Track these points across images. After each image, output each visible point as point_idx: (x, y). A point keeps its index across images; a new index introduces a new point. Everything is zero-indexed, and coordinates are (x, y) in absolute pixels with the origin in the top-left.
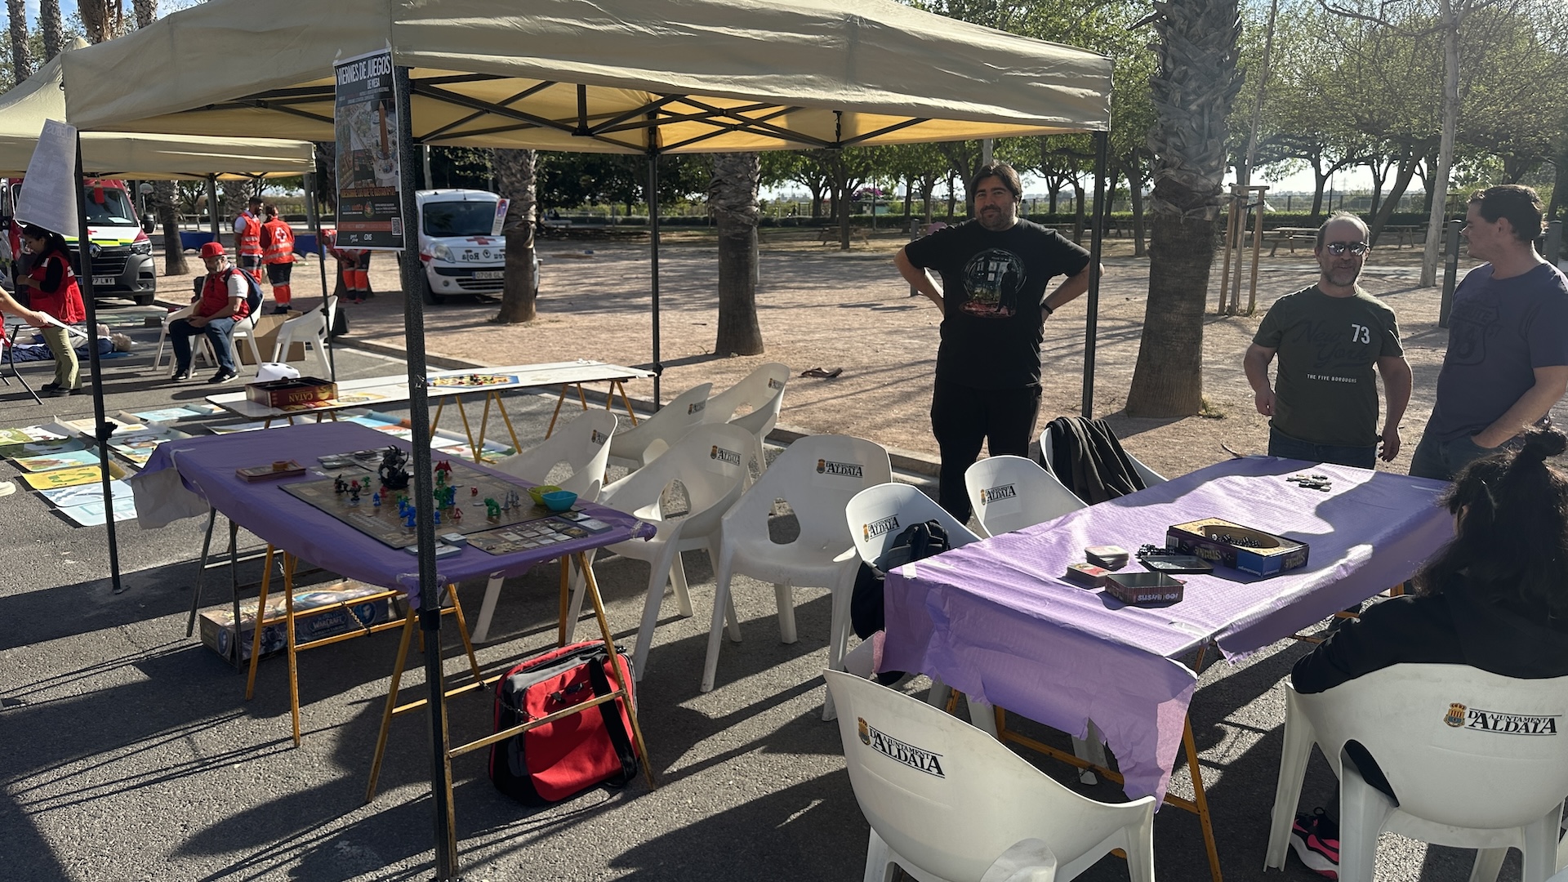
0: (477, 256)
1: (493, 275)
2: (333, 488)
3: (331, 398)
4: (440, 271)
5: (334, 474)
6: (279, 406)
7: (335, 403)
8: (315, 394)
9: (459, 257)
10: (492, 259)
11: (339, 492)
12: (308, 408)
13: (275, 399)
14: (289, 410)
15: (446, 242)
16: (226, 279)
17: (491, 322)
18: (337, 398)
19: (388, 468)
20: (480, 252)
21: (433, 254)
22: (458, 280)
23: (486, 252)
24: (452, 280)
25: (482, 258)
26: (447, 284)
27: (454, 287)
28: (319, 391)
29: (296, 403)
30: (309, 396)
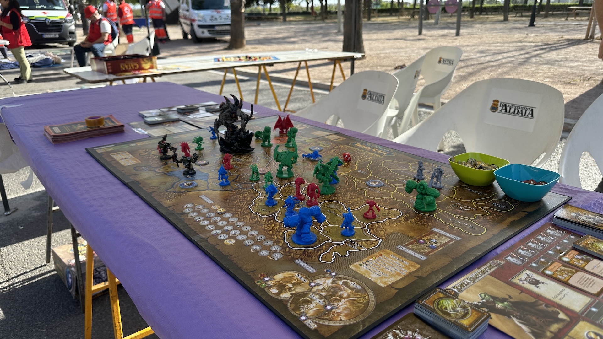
0: (216, 19)
1: (224, 28)
2: (156, 153)
3: (152, 67)
4: (200, 26)
5: (158, 132)
6: (113, 73)
7: (155, 71)
8: (140, 65)
9: (208, 19)
10: (223, 20)
11: (164, 158)
12: (135, 74)
13: (110, 67)
14: (120, 75)
15: (202, 13)
16: (99, 23)
17: (225, 49)
18: (156, 68)
19: (226, 125)
20: (218, 17)
21: (196, 18)
22: (209, 31)
23: (220, 17)
24: (205, 30)
25: (218, 20)
26: (203, 32)
27: (206, 34)
28: (142, 62)
29: (126, 71)
30: (135, 66)
